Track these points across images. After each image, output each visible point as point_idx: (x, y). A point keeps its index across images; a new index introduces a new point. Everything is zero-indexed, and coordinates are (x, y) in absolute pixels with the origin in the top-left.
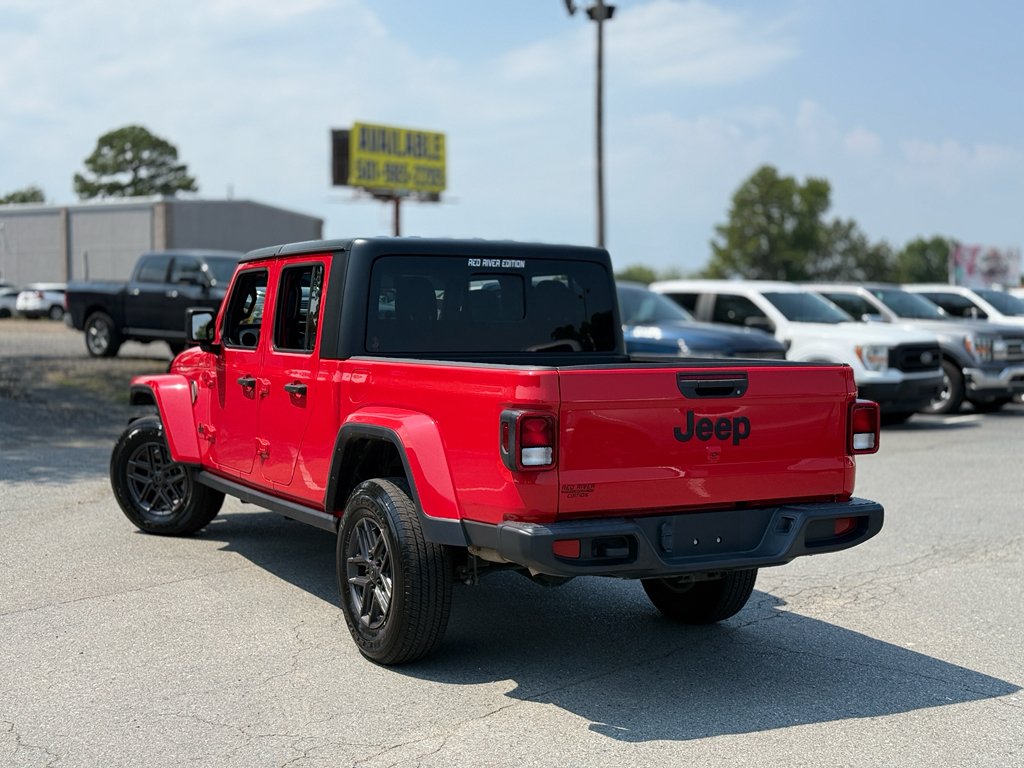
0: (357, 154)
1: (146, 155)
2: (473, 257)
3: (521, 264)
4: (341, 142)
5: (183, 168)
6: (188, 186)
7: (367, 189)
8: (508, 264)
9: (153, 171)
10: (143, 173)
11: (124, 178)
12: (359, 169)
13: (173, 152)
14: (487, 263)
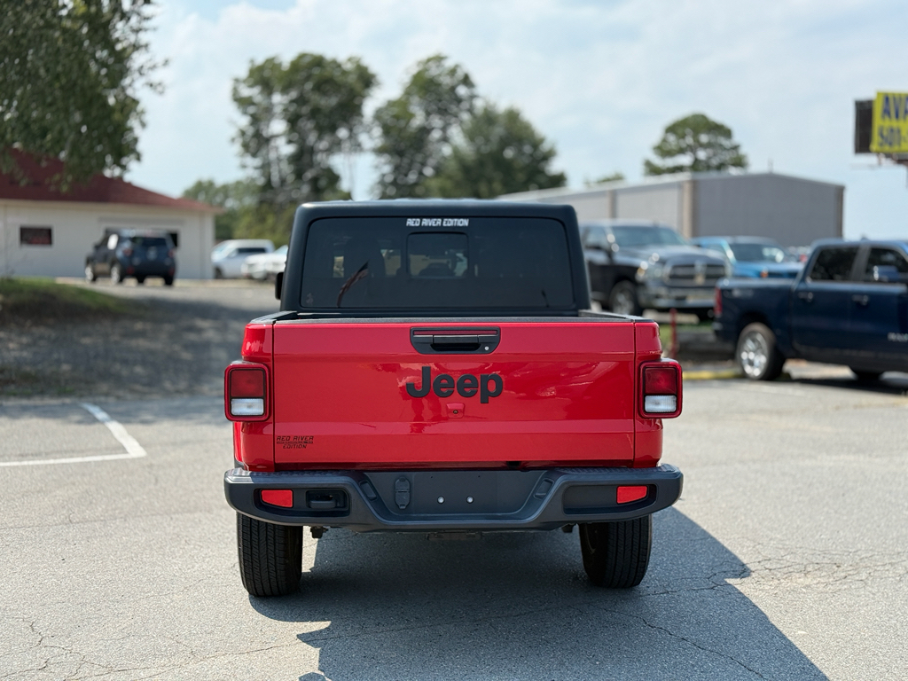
0: (878, 121)
1: (704, 138)
2: (412, 217)
3: (465, 222)
4: (864, 112)
5: (736, 148)
6: (739, 162)
7: (888, 156)
8: (450, 223)
9: (710, 151)
10: (702, 155)
11: (686, 160)
12: (881, 135)
13: (727, 133)
14: (426, 222)
